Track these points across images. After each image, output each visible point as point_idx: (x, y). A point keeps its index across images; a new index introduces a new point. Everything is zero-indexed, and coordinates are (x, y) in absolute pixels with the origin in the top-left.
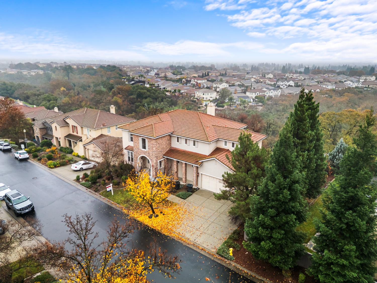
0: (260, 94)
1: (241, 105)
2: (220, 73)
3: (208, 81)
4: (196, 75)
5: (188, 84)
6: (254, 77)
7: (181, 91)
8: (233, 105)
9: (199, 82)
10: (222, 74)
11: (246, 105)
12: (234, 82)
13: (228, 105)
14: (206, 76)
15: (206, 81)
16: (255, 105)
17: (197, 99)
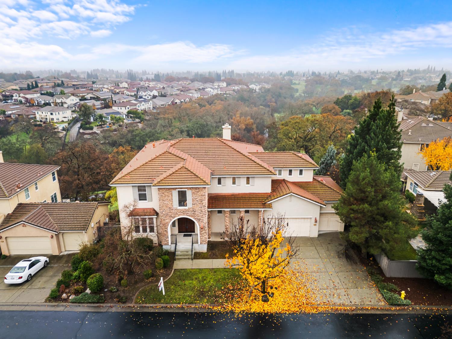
0: (131, 108)
1: (114, 124)
2: (55, 83)
3: (42, 94)
4: (17, 87)
5: (9, 101)
6: (106, 86)
7: (7, 113)
8: (104, 125)
9: (29, 96)
10: (58, 84)
11: (121, 123)
12: (84, 94)
13: (98, 126)
14: (33, 88)
15: (39, 95)
16: (132, 122)
17: (41, 121)
